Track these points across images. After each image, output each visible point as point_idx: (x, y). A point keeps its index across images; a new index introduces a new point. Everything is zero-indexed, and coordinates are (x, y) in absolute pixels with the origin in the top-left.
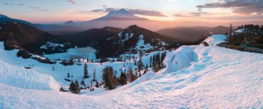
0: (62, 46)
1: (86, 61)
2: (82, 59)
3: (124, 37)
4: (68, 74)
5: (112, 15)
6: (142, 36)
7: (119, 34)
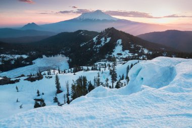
0: (25, 56)
1: (57, 72)
2: (52, 71)
3: (99, 42)
4: (38, 92)
5: (85, 17)
6: (120, 41)
7: (94, 39)
